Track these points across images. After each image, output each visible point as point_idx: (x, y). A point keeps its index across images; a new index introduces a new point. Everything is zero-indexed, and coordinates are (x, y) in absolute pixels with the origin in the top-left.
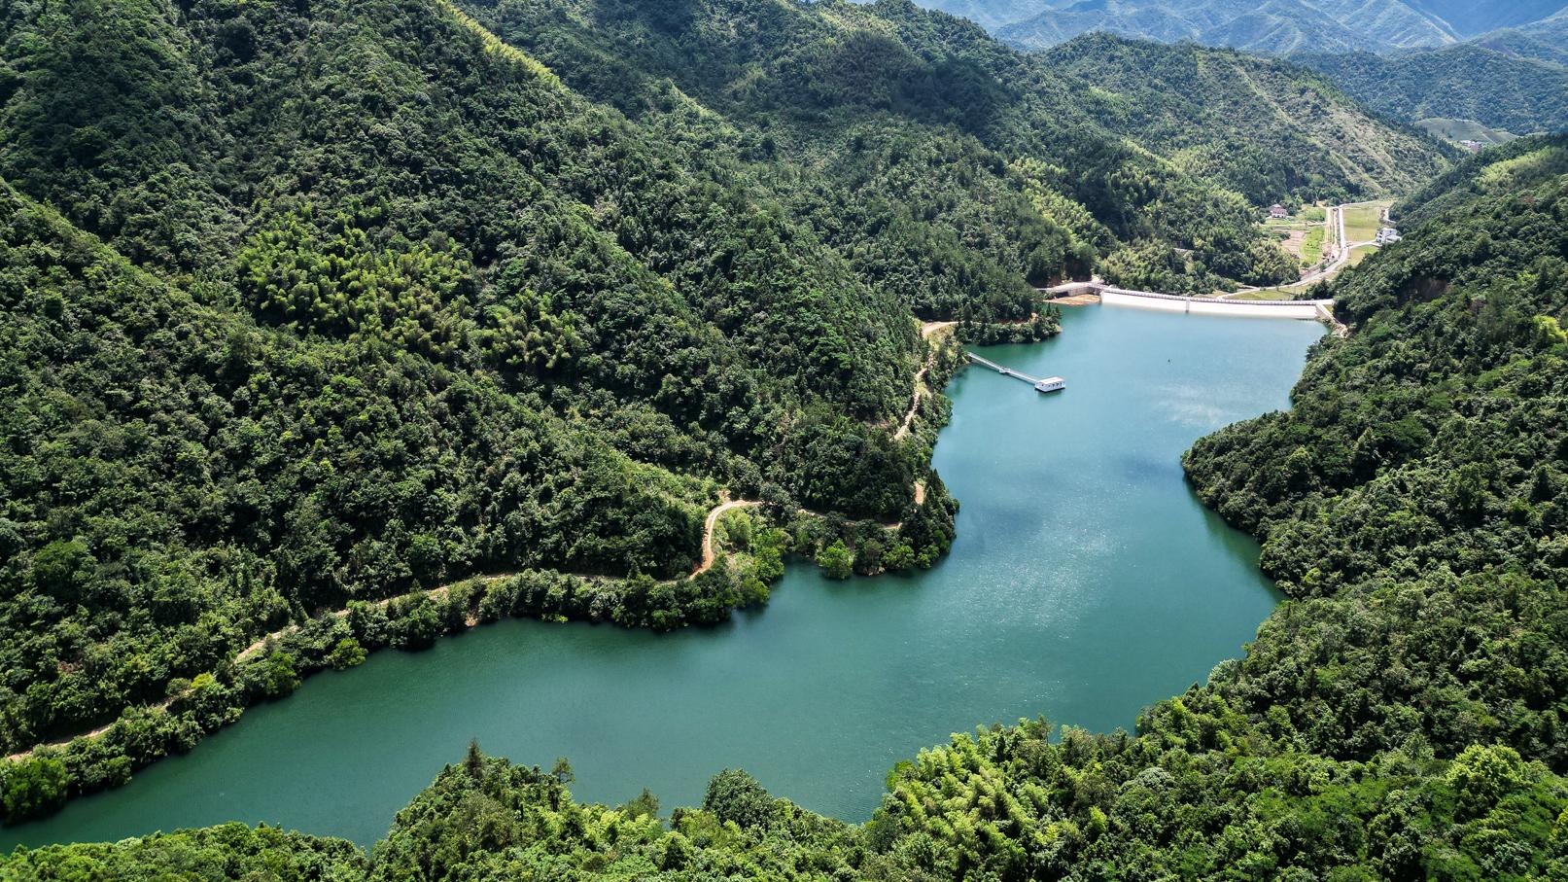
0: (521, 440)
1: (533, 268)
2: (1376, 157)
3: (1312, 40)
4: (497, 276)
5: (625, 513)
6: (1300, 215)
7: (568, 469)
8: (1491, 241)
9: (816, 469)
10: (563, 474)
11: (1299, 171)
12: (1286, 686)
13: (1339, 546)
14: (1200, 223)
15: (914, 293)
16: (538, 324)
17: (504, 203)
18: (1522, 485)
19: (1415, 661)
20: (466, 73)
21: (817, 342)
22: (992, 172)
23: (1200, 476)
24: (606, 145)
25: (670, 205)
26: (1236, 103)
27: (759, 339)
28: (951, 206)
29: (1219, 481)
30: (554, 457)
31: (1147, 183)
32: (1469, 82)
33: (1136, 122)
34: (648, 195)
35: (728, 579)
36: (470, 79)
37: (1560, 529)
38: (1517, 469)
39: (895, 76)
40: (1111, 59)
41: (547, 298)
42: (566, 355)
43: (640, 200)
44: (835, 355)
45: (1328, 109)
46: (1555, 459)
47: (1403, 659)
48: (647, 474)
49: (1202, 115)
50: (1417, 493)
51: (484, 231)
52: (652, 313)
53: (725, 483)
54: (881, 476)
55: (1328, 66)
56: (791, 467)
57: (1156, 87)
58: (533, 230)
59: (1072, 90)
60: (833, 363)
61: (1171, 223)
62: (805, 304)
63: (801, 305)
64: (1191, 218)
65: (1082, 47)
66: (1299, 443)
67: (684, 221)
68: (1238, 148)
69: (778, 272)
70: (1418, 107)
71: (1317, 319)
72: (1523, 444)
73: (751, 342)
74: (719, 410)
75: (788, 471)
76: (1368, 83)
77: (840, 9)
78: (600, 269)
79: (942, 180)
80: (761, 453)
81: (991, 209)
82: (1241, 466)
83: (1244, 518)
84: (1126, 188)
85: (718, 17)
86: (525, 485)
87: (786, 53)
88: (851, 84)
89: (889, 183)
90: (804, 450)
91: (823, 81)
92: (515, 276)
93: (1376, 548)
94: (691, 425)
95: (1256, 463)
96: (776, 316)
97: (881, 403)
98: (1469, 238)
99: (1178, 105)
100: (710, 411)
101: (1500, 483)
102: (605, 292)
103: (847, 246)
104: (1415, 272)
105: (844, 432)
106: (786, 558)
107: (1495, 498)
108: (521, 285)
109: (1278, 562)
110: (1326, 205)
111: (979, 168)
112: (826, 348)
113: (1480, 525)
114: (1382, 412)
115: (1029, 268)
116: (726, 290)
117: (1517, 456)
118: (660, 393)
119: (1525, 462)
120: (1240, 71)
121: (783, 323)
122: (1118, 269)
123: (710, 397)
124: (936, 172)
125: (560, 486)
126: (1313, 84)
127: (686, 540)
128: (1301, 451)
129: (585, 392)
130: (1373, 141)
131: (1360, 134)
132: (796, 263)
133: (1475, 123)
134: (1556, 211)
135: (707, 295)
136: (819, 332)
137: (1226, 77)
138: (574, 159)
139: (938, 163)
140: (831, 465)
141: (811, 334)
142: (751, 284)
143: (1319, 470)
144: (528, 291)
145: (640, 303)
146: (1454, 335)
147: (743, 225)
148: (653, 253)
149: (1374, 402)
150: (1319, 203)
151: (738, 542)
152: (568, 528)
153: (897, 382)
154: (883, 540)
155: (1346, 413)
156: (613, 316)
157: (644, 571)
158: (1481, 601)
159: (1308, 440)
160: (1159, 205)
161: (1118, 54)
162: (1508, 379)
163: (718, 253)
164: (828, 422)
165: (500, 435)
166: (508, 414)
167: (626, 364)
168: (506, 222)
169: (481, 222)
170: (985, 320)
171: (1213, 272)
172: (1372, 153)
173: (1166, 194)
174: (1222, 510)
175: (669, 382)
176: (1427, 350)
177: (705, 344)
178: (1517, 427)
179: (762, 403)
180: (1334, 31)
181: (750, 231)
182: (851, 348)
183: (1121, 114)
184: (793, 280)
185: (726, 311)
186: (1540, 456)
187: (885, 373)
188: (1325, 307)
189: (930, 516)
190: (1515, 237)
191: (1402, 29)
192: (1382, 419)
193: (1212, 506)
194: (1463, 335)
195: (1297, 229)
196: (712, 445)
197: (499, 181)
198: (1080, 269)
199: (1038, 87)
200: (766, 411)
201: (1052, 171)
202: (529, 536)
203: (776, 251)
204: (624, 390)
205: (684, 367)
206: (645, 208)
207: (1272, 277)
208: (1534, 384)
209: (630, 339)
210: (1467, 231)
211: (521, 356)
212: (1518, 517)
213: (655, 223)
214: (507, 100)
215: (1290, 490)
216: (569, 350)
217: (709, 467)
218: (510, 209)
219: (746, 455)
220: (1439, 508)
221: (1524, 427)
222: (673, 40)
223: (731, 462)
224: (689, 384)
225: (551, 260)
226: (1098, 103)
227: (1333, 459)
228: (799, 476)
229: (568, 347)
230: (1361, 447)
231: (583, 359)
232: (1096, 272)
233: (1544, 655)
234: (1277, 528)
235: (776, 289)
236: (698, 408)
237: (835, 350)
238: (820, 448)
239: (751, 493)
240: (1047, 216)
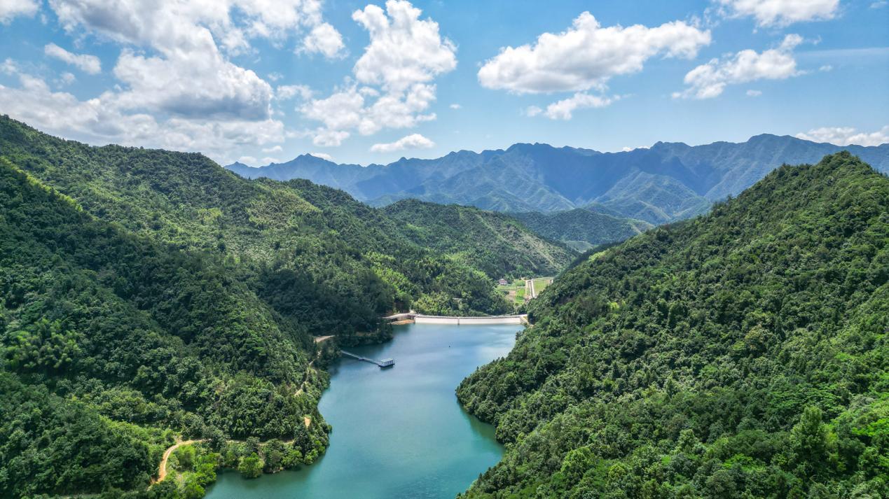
0: (27, 409)
1: (49, 306)
2: (545, 256)
3: (514, 208)
4: (22, 313)
5: (103, 449)
6: (513, 284)
7: (62, 425)
8: (590, 277)
9: (241, 413)
10: (58, 428)
11: (511, 263)
12: (503, 481)
13: (531, 418)
14: (464, 284)
15: (309, 321)
16: (50, 341)
17: (31, 269)
18: (608, 373)
19: (561, 452)
20: (14, 196)
21: (244, 342)
22: (354, 258)
23: (465, 397)
24: (109, 237)
25: (151, 270)
26: (479, 232)
27: (207, 343)
28: (332, 276)
29: (474, 397)
30: (52, 418)
31: (437, 265)
32: (582, 225)
33: (432, 240)
34: (136, 265)
35: (176, 486)
36: (15, 199)
37: (626, 391)
38: (605, 365)
39: (300, 214)
40: (417, 211)
41: (57, 323)
42: (69, 359)
43: (131, 267)
44: (256, 348)
45: (521, 234)
46: (620, 358)
47: (557, 453)
48: (122, 428)
49: (463, 237)
50: (564, 385)
51: (15, 286)
52: (133, 329)
53: (178, 430)
54: (281, 412)
55: (521, 219)
56: (224, 414)
57: (440, 224)
58: (52, 283)
59: (398, 225)
60: (254, 353)
61: (450, 285)
62: (238, 320)
63: (235, 320)
64: (459, 282)
65: (402, 205)
66: (510, 371)
67: (160, 278)
68: (481, 252)
69: (221, 303)
70: (563, 237)
71: (521, 324)
72: (606, 353)
73: (201, 346)
74: (177, 385)
75: (222, 417)
76: (539, 226)
77: (269, 183)
78: (98, 304)
79: (326, 262)
80: (204, 409)
81: (354, 277)
82: (484, 387)
83: (487, 415)
84: (427, 268)
85: (194, 184)
86: (28, 439)
87: (235, 202)
88: (275, 219)
89: (296, 265)
90: (234, 403)
91: (258, 217)
92: (36, 312)
93: (548, 416)
94: (157, 396)
95: (491, 385)
96: (219, 328)
97: (285, 375)
98: (581, 277)
99: (451, 232)
100: (171, 386)
101: (599, 373)
102: (100, 317)
103: (269, 298)
104: (560, 295)
105: (260, 388)
106: (219, 471)
107: (597, 381)
108: (39, 317)
109: (504, 433)
110: (525, 279)
111: (347, 256)
112: (250, 345)
113: (592, 396)
114: (546, 350)
115: (376, 306)
116: (186, 316)
117: (604, 359)
118: (136, 379)
119: (608, 362)
120: (479, 217)
121: (223, 332)
122: (422, 306)
123: (170, 377)
124: (323, 258)
125: (54, 437)
126: (513, 223)
127: (146, 463)
128: (511, 374)
129: (81, 382)
130: (542, 250)
131: (537, 246)
132: (232, 298)
133: (586, 242)
134: (615, 262)
135: (173, 320)
136: (245, 335)
137: (473, 220)
138: (87, 246)
139: (324, 254)
140: (250, 409)
141: (241, 337)
142: (203, 311)
143: (520, 384)
144: (44, 320)
145: (125, 323)
146: (576, 315)
147: (200, 278)
148: (138, 299)
149: (542, 346)
150: (522, 279)
151: (185, 464)
152: (58, 465)
153: (296, 364)
154: (283, 450)
155: (530, 353)
156: (104, 332)
157: (115, 486)
158: (588, 416)
159: (515, 368)
160: (443, 276)
161: (420, 208)
162: (598, 327)
163: (182, 295)
164: (250, 384)
165: (11, 407)
166: (19, 393)
167: (113, 362)
168: (32, 280)
169: (14, 281)
170: (350, 333)
171: (473, 309)
172: (542, 254)
173: (446, 271)
174: (476, 413)
175: (142, 372)
176: (566, 323)
177: (169, 345)
178: (603, 346)
179: (207, 378)
180: (523, 205)
181: (203, 281)
182: (267, 345)
183: (424, 238)
184: (230, 307)
185: (185, 329)
186: (614, 358)
187: (288, 358)
188: (524, 317)
189: (312, 433)
190: (600, 275)
191: (552, 204)
192: (546, 353)
193: (471, 412)
194: (580, 315)
195: (512, 290)
196: (171, 408)
197: (30, 256)
198: (403, 306)
199: (380, 223)
200: (209, 382)
201: (387, 259)
202: (27, 473)
203: (219, 291)
204: (110, 379)
205: (153, 360)
206: (134, 272)
207: (502, 309)
208: (608, 326)
209: (116, 346)
210: (580, 274)
211: (35, 361)
212: (608, 388)
213: (140, 281)
214: (41, 211)
215: (508, 396)
216: (71, 357)
217: (168, 422)
218: (35, 272)
219: (195, 412)
220: (574, 390)
221: (606, 346)
222: (164, 196)
223: (184, 417)
224: (155, 369)
225: (63, 300)
226: (412, 231)
227: (526, 377)
228: (229, 419)
229: (71, 354)
230: (538, 369)
231: (81, 361)
232: (412, 309)
233: (617, 435)
234: (503, 417)
235: (219, 313)
236: (162, 386)
237: (257, 346)
238: (243, 400)
239: (197, 434)
240: (385, 279)
